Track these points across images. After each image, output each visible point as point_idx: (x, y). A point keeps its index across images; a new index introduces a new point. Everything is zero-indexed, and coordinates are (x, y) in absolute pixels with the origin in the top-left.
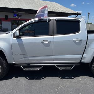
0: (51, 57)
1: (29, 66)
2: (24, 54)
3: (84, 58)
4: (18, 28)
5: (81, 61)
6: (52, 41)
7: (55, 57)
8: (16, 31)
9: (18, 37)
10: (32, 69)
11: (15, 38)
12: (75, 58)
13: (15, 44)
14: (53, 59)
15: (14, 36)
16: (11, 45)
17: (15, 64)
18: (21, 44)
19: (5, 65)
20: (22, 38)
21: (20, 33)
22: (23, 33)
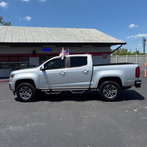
0: (67, 84)
1: (51, 91)
2: (48, 82)
3: (92, 84)
4: (43, 64)
5: (90, 87)
6: (66, 72)
7: (70, 84)
8: (42, 66)
9: (43, 70)
10: (53, 93)
11: (41, 71)
12: (84, 84)
13: (41, 75)
14: (69, 86)
15: (41, 69)
16: (39, 76)
17: (41, 90)
18: (45, 75)
19: (34, 90)
20: (46, 71)
21: (44, 67)
22: (47, 67)
